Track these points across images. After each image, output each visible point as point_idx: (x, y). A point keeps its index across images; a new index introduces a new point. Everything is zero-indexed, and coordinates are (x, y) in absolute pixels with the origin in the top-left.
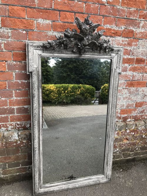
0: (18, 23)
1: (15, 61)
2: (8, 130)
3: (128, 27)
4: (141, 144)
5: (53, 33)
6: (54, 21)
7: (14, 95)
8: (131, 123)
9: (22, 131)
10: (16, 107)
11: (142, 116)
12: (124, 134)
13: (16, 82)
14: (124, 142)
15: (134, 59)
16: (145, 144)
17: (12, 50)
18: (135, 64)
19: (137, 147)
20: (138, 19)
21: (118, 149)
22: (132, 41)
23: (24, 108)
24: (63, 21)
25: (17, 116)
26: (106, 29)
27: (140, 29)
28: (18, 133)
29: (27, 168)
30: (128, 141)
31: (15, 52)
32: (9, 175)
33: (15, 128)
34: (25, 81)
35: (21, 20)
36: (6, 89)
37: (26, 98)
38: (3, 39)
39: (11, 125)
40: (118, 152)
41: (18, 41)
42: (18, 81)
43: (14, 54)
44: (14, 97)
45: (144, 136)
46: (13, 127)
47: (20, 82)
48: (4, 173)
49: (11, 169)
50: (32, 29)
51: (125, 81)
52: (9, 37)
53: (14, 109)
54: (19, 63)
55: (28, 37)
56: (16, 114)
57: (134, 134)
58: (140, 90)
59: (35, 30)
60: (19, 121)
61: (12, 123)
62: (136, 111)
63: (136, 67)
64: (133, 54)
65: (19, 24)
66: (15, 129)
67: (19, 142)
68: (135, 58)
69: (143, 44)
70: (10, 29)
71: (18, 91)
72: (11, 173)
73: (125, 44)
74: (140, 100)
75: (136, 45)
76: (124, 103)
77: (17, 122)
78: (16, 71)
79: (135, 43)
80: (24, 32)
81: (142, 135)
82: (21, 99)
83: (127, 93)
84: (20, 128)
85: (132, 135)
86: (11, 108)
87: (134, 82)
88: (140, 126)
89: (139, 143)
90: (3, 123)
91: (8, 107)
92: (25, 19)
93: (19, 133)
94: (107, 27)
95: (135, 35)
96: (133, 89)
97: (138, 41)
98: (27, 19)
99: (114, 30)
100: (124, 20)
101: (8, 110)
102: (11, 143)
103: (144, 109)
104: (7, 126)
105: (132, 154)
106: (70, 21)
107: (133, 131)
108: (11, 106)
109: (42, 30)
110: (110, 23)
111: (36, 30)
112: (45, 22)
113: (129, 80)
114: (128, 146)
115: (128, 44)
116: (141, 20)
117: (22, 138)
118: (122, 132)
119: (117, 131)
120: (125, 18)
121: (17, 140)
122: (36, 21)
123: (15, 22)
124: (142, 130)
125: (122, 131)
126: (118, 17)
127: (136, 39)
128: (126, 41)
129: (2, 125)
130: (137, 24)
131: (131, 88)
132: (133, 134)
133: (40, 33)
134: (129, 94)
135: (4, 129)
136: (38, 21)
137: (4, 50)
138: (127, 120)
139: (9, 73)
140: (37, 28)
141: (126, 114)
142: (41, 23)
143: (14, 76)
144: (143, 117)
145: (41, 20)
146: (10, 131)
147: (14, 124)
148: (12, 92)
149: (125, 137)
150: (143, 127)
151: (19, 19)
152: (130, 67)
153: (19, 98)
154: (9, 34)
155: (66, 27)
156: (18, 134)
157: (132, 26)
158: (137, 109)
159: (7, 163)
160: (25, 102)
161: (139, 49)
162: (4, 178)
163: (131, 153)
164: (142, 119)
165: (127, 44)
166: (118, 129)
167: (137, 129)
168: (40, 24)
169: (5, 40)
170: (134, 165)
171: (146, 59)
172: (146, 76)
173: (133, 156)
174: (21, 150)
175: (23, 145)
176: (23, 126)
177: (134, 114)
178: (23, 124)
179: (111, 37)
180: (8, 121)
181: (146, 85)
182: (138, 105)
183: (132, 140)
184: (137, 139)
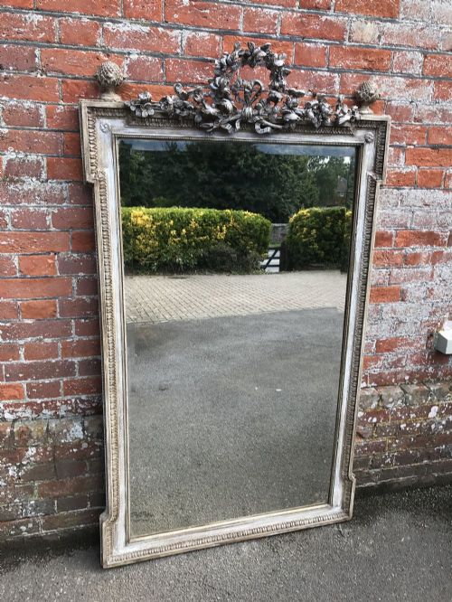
1: (78, 252)
2: (58, 417)
4: (398, 447)
7: (73, 331)
8: (367, 393)
9: (91, 418)
10: (79, 359)
11: (396, 374)
13: (78, 300)
16: (409, 446)
17: (71, 228)
19: (389, 455)
25: (81, 379)
28: (83, 424)
30: (362, 440)
32: (59, 529)
33: (74, 411)
36: (54, 316)
38: (50, 204)
39: (66, 402)
42: (84, 297)
43: (75, 237)
44: (74, 336)
45: (405, 425)
46: (70, 408)
47: (88, 301)
48: (48, 526)
49: (65, 513)
52: (63, 200)
53: (73, 363)
54: (85, 256)
56: (77, 377)
57: (378, 421)
58: (384, 310)
60: (84, 393)
61: (69, 397)
62: (380, 363)
66: (77, 412)
67: (85, 445)
69: (384, 198)
70: (66, 182)
71: (83, 321)
72: (66, 523)
74: (388, 335)
77: (79, 396)
78: (80, 274)
81: (397, 422)
82: (89, 340)
84: (88, 409)
85: (371, 423)
86: (67, 361)
88: (391, 400)
89: (391, 444)
90: (46, 399)
91: (60, 358)
93: (86, 424)
101: (59, 367)
102: (67, 446)
103: (400, 356)
104: (56, 406)
105: (376, 474)
107: (374, 413)
108: (66, 356)
114: (364, 452)
117: (92, 434)
121: (80, 440)
124: (398, 410)
129: (44, 405)
132: (375, 420)
135: (49, 413)
137: (53, 229)
139: (64, 279)
143: (73, 287)
144: (399, 376)
147: (73, 400)
148: (68, 324)
150: (399, 402)
153: (85, 338)
154: (65, 193)
156: (83, 426)
158: (383, 358)
159: (55, 497)
162: (48, 538)
163: (373, 471)
164: (396, 381)
167: (383, 407)
169: (55, 207)
170: (383, 504)
171: (394, 234)
172: (397, 274)
173: (380, 479)
174: (91, 465)
175: (94, 451)
176: (94, 405)
177: (375, 369)
178: (96, 401)
180: (59, 395)
181: (402, 296)
182: (384, 346)
183: (372, 437)
184: (387, 435)
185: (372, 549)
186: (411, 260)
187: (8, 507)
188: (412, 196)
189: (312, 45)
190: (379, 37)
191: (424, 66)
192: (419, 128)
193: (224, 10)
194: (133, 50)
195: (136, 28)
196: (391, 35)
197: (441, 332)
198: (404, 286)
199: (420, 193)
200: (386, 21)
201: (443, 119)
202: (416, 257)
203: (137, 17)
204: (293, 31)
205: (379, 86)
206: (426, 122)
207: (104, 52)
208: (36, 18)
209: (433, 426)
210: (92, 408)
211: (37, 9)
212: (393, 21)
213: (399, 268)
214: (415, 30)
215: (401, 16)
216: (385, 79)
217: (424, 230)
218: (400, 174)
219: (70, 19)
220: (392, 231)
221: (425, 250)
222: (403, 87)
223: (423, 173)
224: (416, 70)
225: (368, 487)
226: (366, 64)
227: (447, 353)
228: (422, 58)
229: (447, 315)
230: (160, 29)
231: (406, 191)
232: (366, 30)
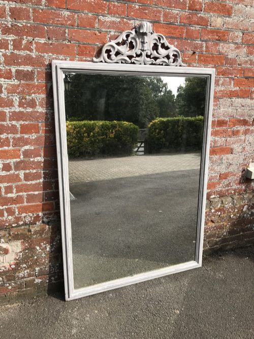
4: (229, 227)
8: (216, 200)
11: (228, 190)
12: (209, 215)
14: (209, 226)
15: (215, 121)
16: (234, 226)
18: (217, 127)
19: (225, 231)
20: (217, 76)
27: (220, 87)
30: (214, 224)
45: (233, 215)
57: (221, 214)
58: (223, 158)
62: (221, 185)
63: (218, 131)
64: (213, 115)
68: (216, 119)
69: (224, 103)
74: (225, 171)
79: (216, 103)
81: (229, 214)
85: (218, 215)
87: (216, 148)
88: (227, 203)
89: (227, 225)
96: (215, 157)
97: (218, 101)
103: (230, 181)
105: (219, 241)
107: (219, 210)
113: (211, 147)
116: (220, 77)
124: (230, 208)
125: (205, 211)
127: (216, 98)
130: (216, 82)
131: (213, 156)
132: (219, 213)
134: (212, 164)
138: (211, 197)
141: (209, 188)
144: (229, 191)
149: (209, 219)
150: (230, 204)
158: (222, 182)
164: (228, 194)
167: (223, 207)
171: (228, 121)
172: (229, 140)
173: (221, 244)
177: (218, 188)
181: (231, 151)
182: (223, 176)
183: (218, 222)
184: (225, 221)
185: (223, 275)
186: (236, 133)
187: (46, 267)
188: (236, 102)
189: (194, 28)
190: (223, 25)
191: (243, 39)
192: (240, 68)
193: (154, 11)
194: (112, 30)
195: (114, 19)
196: (228, 24)
197: (248, 169)
198: (232, 146)
199: (240, 100)
200: (226, 17)
201: (251, 64)
202: (238, 132)
203: (114, 14)
204: (186, 21)
205: (223, 48)
206: (243, 66)
207: (98, 31)
208: (67, 13)
209: (245, 215)
211: (67, 9)
212: (229, 17)
213: (230, 137)
214: (239, 22)
215: (233, 15)
216: (226, 45)
217: (242, 119)
218: (231, 91)
219: (83, 15)
220: (227, 119)
221: (242, 128)
222: (233, 48)
223: (241, 90)
224: (239, 41)
225: (216, 248)
226: (217, 37)
227: (252, 178)
228: (242, 35)
229: (251, 160)
230: (125, 20)
231: (234, 99)
232: (218, 21)
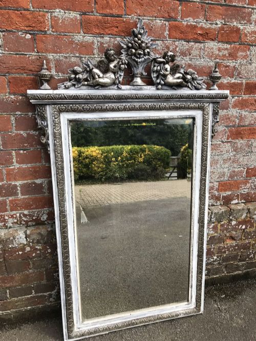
0: (16, 19)
1: (14, 94)
2: (6, 227)
3: (228, 22)
5: (84, 37)
6: (85, 14)
7: (14, 160)
8: (239, 208)
9: (33, 228)
10: (20, 182)
12: (227, 229)
13: (17, 135)
14: (227, 244)
15: (242, 83)
17: (8, 72)
18: (244, 94)
19: (252, 252)
20: (248, 6)
21: (215, 258)
22: (238, 50)
23: (35, 183)
24: (102, 12)
25: (23, 198)
26: (187, 26)
27: (252, 26)
28: (25, 232)
29: (46, 296)
30: (234, 242)
31: (13, 75)
32: (12, 310)
33: (19, 223)
34: (34, 133)
35: (21, 13)
37: (38, 164)
39: (12, 216)
40: (217, 263)
41: (16, 54)
42: (22, 132)
43: (11, 81)
44: (15, 164)
46: (16, 221)
47: (25, 135)
48: (3, 308)
49: (16, 299)
50: (43, 29)
51: (226, 127)
53: (16, 186)
54: (21, 97)
55: (35, 46)
56: (20, 196)
57: (246, 228)
58: (254, 145)
59: (48, 32)
60: (26, 208)
61: (14, 212)
62: (248, 185)
63: (246, 101)
64: (239, 74)
65: (18, 21)
66: (21, 223)
67: (28, 249)
68: (244, 81)
70: (0, 31)
71: (22, 152)
72: (17, 306)
73: (224, 56)
75: (245, 57)
76: (226, 170)
77: (22, 211)
78: (17, 113)
79: (244, 54)
80: (28, 36)
82: (28, 168)
83: (231, 151)
84: (30, 221)
85: (241, 229)
86: (11, 184)
87: (242, 128)
91: (5, 182)
92: (29, 10)
93: (28, 232)
94: (189, 23)
95: (242, 37)
96: (240, 142)
97: (249, 49)
98: (33, 10)
99: (202, 28)
100: (221, 8)
101: (5, 189)
102: (14, 250)
104: (5, 219)
105: (243, 265)
106: (115, 11)
107: (244, 222)
108: (10, 181)
109: (63, 32)
110: (194, 14)
111: (51, 32)
112: (67, 15)
113: (234, 126)
114: (235, 250)
115: (230, 55)
116: (252, 9)
117: (33, 240)
118: (222, 226)
119: (213, 223)
120: (222, 5)
121: (25, 245)
122: (49, 14)
123: (9, 17)
125: (222, 223)
126: (210, 2)
127: (244, 44)
128: (227, 49)
130: (245, 17)
131: (237, 141)
132: (244, 227)
133: (59, 38)
134: (234, 153)
136: (53, 14)
138: (232, 203)
139: (4, 117)
140: (52, 27)
141: (230, 189)
142: (60, 17)
143: (12, 124)
145: (60, 12)
146: (10, 227)
147: (18, 215)
148: (10, 154)
149: (228, 235)
151: (17, 11)
152: (233, 100)
153: (24, 166)
155: (109, 25)
156: (26, 234)
157: (236, 19)
158: (250, 181)
159: (9, 288)
160: (35, 172)
161: (251, 64)
162: (3, 317)
163: (240, 264)
165: (227, 55)
166: (216, 220)
168: (59, 19)
170: (247, 286)
173: (245, 269)
174: (33, 263)
175: (36, 253)
176: (34, 218)
177: (244, 190)
178: (35, 215)
179: (196, 42)
180: (6, 211)
182: (252, 173)
183: (241, 239)
184: (252, 238)
185: (243, 321)
210: (33, 220)
225: (237, 274)
